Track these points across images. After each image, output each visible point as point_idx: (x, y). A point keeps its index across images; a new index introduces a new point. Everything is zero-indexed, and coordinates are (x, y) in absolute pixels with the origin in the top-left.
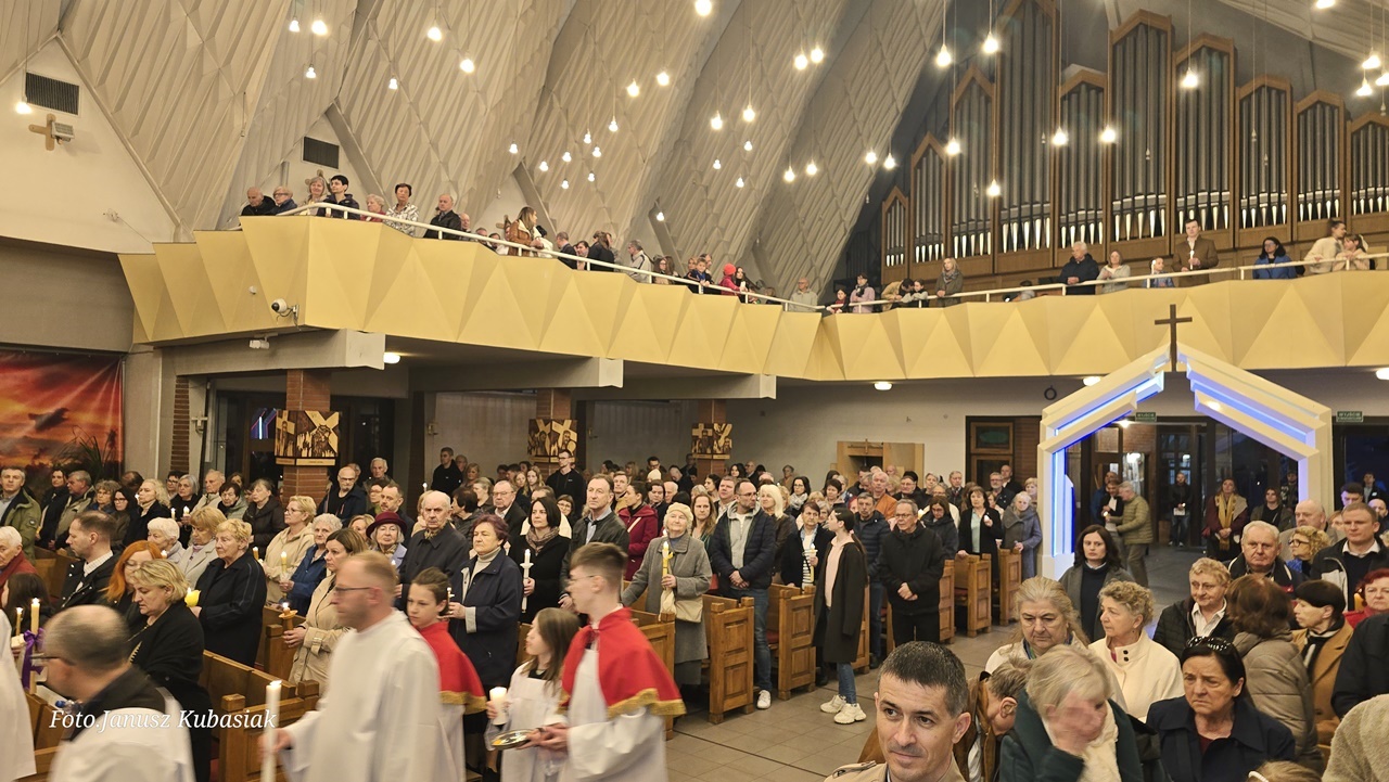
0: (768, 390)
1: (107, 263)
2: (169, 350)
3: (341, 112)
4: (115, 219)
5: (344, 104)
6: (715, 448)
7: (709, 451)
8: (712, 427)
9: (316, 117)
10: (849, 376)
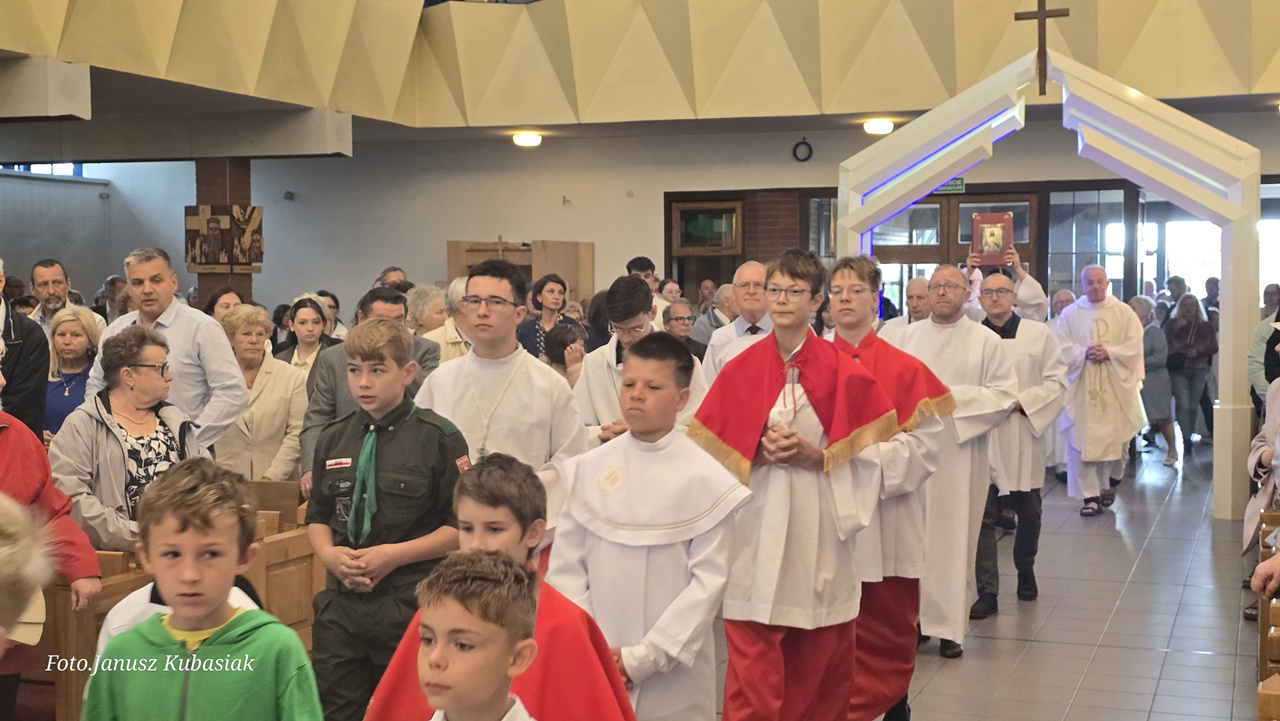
0: (338, 140)
6: (237, 251)
7: (223, 258)
8: (228, 212)
10: (476, 120)
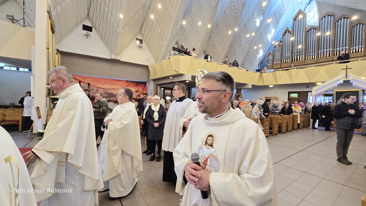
0: (250, 87)
1: (146, 67)
2: (154, 80)
3: (178, 42)
4: (148, 60)
5: (179, 41)
9: (175, 43)
10: (265, 84)
